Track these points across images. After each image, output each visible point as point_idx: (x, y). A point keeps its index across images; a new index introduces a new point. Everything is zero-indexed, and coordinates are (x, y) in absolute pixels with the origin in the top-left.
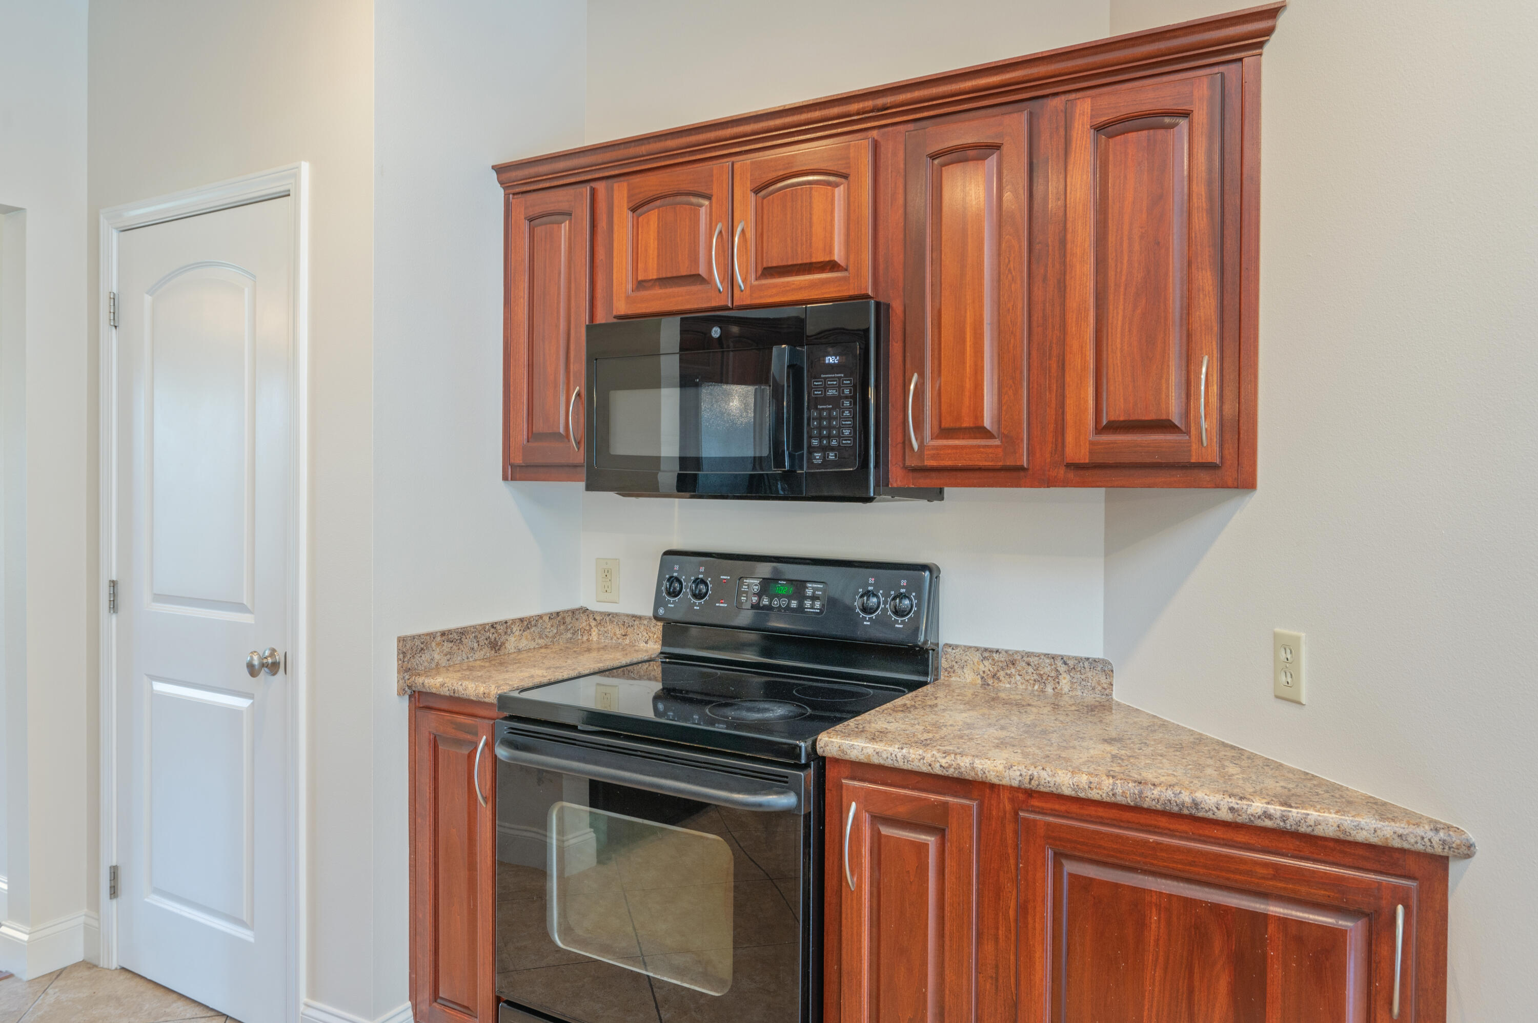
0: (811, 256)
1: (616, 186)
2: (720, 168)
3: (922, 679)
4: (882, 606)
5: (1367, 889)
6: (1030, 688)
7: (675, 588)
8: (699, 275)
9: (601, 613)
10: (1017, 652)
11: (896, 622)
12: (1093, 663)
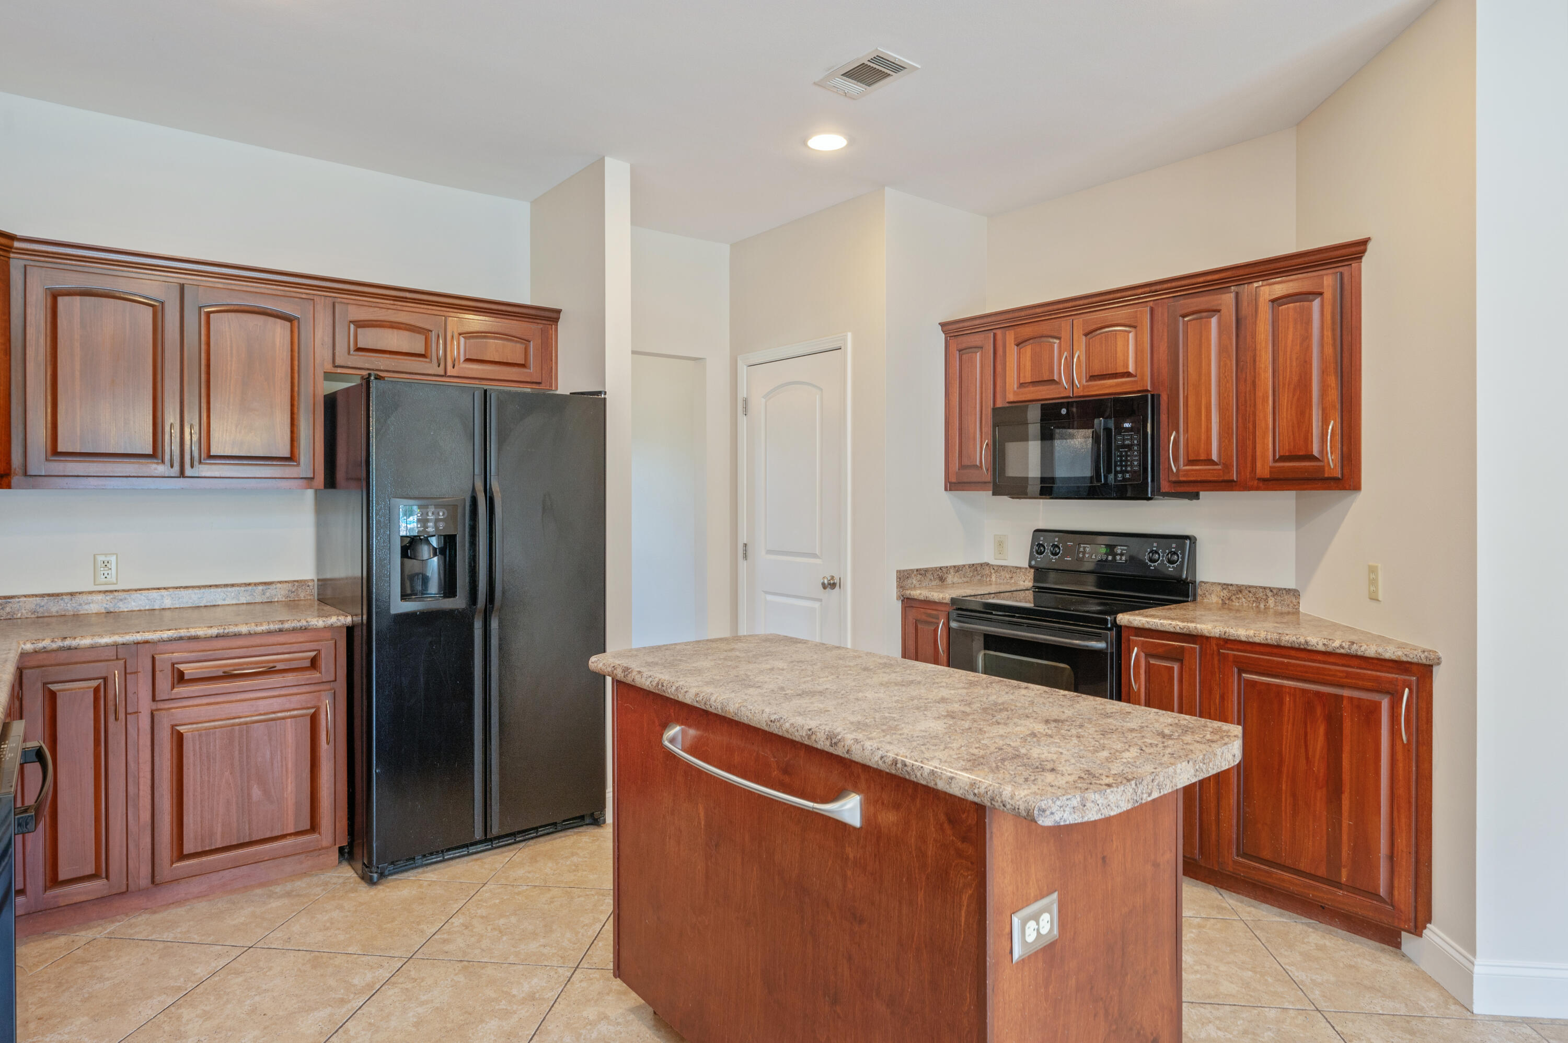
0: (1116, 369)
1: (1007, 332)
2: (1065, 324)
3: (1185, 599)
4: (1161, 558)
5: (1391, 682)
6: (1250, 605)
7: (1041, 550)
8: (1054, 380)
9: (997, 566)
10: (1243, 585)
11: (1169, 567)
12: (1288, 591)
